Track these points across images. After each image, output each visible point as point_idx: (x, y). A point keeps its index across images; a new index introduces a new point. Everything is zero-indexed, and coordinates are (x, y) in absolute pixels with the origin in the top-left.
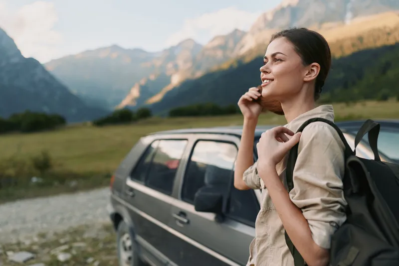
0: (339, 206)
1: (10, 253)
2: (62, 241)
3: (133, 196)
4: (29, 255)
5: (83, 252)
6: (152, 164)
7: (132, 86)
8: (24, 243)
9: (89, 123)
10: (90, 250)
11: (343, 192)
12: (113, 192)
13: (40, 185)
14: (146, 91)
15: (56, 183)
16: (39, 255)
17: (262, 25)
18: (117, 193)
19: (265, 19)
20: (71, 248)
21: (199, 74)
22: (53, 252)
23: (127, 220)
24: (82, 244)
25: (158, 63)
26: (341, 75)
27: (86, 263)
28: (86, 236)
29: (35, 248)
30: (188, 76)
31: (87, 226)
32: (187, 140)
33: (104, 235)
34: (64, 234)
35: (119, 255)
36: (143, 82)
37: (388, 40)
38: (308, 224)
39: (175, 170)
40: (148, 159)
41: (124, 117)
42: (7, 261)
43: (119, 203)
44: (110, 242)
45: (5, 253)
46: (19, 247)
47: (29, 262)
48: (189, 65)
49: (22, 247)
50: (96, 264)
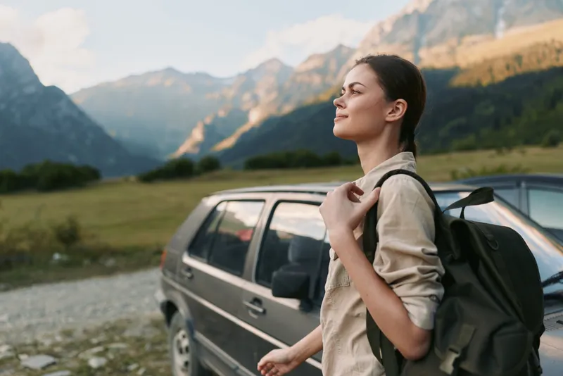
0: (437, 276)
1: (23, 357)
2: (95, 341)
3: (191, 278)
4: (50, 360)
5: (123, 356)
6: (217, 234)
7: (194, 126)
8: (42, 344)
9: (133, 178)
10: (132, 353)
11: (439, 260)
12: (165, 274)
13: (64, 265)
14: (212, 134)
15: (86, 262)
16: (64, 360)
17: (377, 39)
18: (169, 274)
19: (382, 31)
20: (107, 350)
21: (288, 109)
22: (82, 356)
23: (183, 310)
24: (121, 345)
25: (231, 93)
26: (492, 110)
27: (127, 371)
28: (127, 334)
29: (57, 350)
30: (273, 111)
31: (129, 321)
32: (264, 201)
33: (151, 334)
34: (97, 332)
35: (171, 359)
36: (208, 121)
37: (558, 59)
38: (402, 302)
39: (249, 242)
40: (212, 228)
41: (182, 170)
42: (20, 367)
43: (173, 288)
44: (160, 343)
45: (17, 357)
46: (36, 349)
47: (48, 369)
48: (274, 95)
49: (40, 348)
50: (141, 372)
